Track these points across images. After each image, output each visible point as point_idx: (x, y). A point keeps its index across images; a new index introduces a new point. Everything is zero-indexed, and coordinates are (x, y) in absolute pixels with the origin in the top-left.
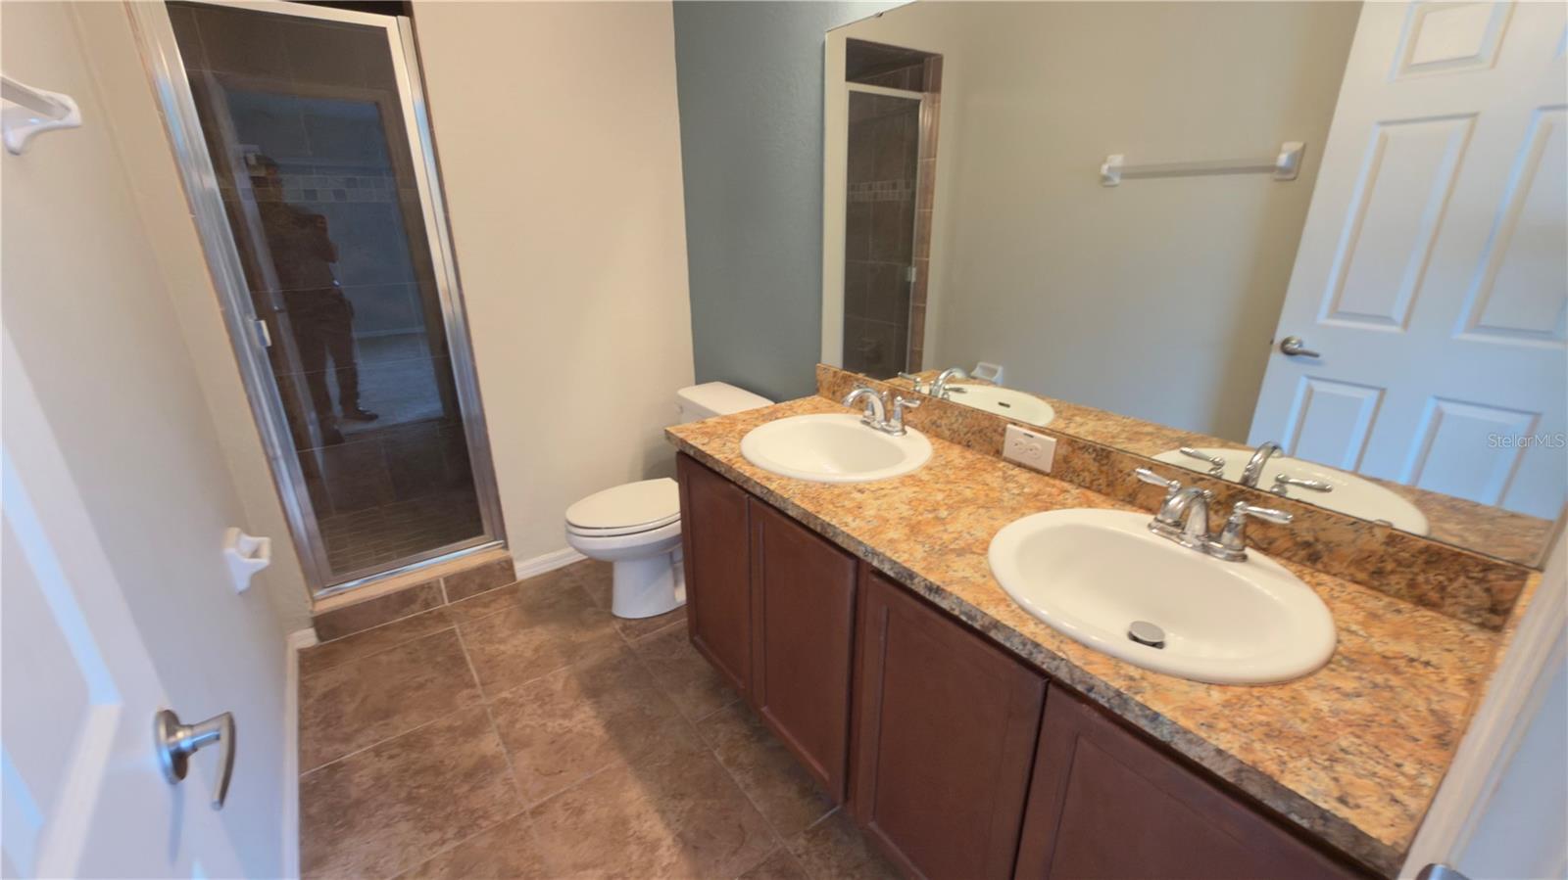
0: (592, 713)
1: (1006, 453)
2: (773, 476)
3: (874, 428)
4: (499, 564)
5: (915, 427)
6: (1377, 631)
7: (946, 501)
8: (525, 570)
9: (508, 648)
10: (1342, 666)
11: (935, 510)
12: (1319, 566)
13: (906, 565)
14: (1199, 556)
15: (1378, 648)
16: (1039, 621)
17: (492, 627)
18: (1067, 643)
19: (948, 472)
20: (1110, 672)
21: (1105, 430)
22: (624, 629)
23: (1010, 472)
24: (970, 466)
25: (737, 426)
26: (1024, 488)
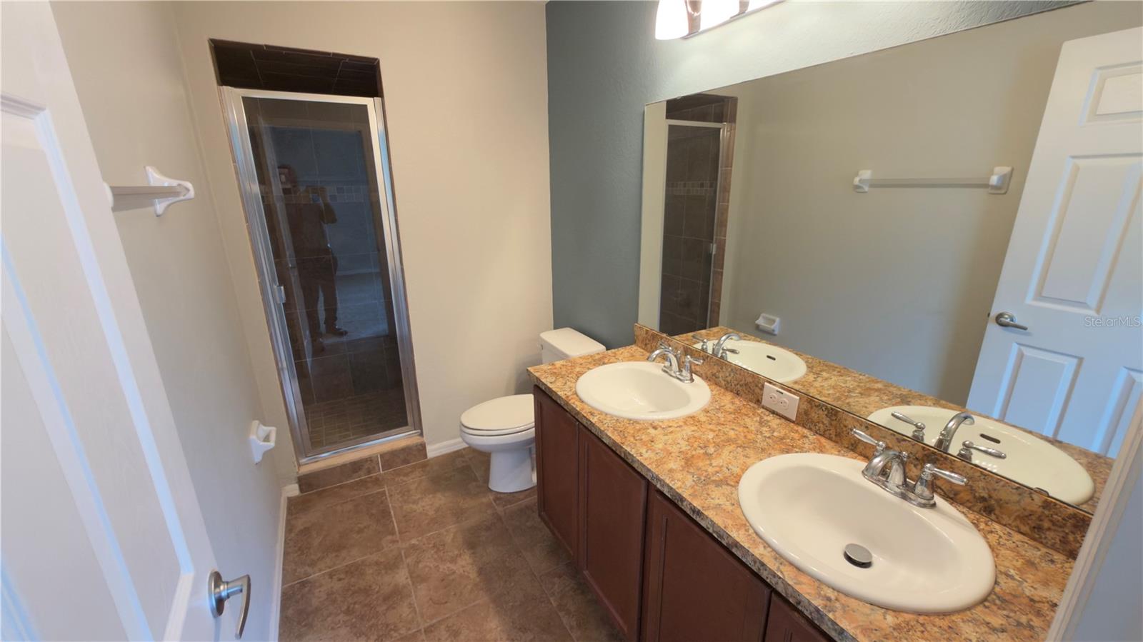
0: (470, 561)
1: (764, 403)
2: (595, 412)
3: (671, 376)
4: (416, 446)
5: (700, 376)
6: (1030, 577)
7: (715, 440)
8: (433, 451)
9: (418, 508)
10: (995, 604)
11: (705, 447)
12: (993, 517)
13: (679, 491)
14: (897, 500)
15: (1028, 593)
16: (767, 545)
17: (409, 491)
18: (785, 565)
19: (720, 415)
20: (813, 592)
21: (843, 385)
22: (496, 499)
23: (766, 418)
24: (737, 411)
25: (576, 368)
26: (774, 432)
